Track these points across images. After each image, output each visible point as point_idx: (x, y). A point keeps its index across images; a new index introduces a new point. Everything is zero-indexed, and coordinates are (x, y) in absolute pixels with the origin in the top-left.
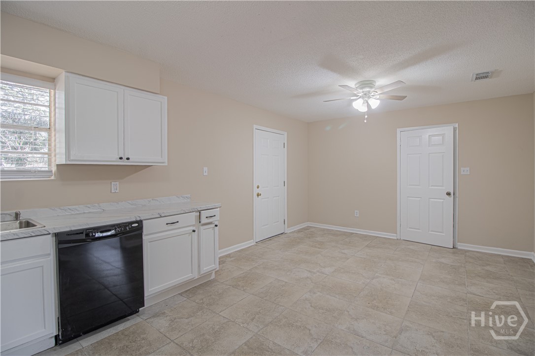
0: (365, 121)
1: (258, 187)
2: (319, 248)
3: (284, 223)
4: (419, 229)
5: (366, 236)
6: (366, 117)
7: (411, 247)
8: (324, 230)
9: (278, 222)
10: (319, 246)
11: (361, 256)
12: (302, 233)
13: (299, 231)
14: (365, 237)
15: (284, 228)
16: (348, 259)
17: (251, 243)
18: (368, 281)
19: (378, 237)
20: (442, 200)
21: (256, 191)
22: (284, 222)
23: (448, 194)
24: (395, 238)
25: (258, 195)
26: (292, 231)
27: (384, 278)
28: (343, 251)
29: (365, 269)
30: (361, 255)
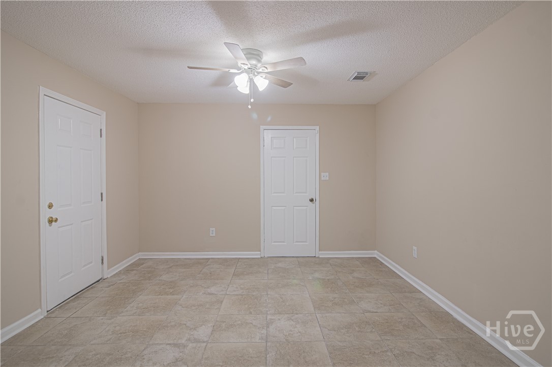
0: (250, 107)
1: (50, 206)
2: (172, 294)
3: (102, 263)
4: (283, 242)
5: (226, 260)
6: (252, 100)
7: (280, 265)
8: (166, 261)
9: (91, 262)
10: (171, 290)
11: (235, 293)
12: (135, 272)
13: (128, 270)
14: (225, 262)
15: (103, 270)
16: (222, 302)
17: (37, 315)
18: (264, 331)
19: (239, 258)
20: (305, 208)
21: (46, 214)
22: (102, 260)
23: (312, 200)
24: (259, 257)
25: (51, 221)
26: (115, 273)
27: (279, 319)
28: (209, 290)
29: (251, 313)
30: (235, 291)
